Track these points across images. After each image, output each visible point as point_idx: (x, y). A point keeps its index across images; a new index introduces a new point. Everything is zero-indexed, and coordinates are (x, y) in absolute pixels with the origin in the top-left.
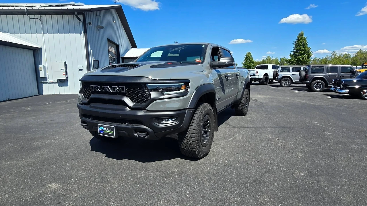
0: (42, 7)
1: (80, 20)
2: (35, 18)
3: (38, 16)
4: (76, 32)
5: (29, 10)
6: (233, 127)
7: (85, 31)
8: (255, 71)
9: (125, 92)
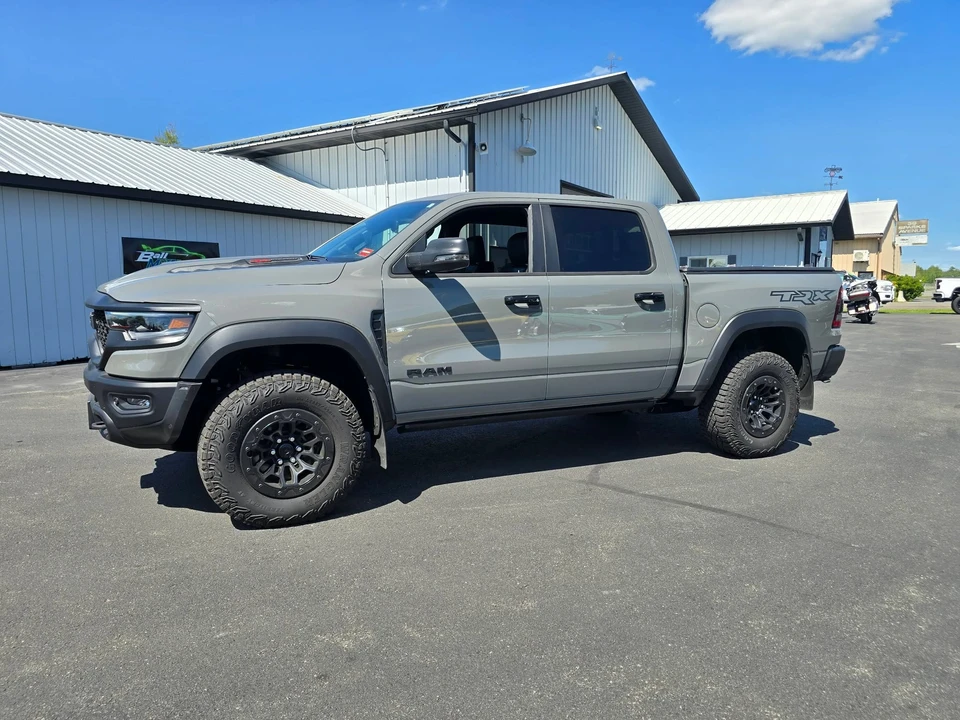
1: (458, 140)
2: (375, 148)
3: (380, 142)
4: (450, 175)
5: (360, 131)
7: (471, 169)
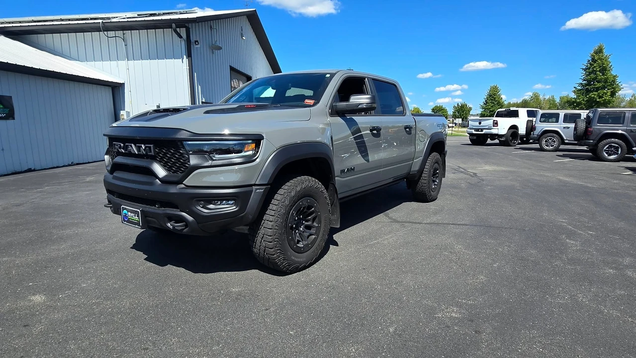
0: (128, 18)
1: (181, 37)
2: (115, 37)
3: (120, 33)
4: (174, 57)
5: (106, 24)
6: (396, 221)
7: (189, 55)
8: (492, 120)
9: (155, 154)
